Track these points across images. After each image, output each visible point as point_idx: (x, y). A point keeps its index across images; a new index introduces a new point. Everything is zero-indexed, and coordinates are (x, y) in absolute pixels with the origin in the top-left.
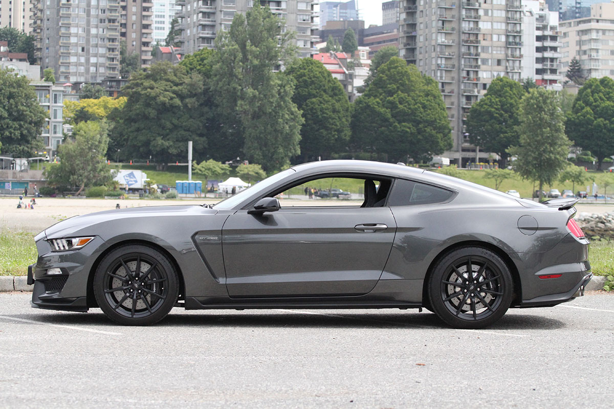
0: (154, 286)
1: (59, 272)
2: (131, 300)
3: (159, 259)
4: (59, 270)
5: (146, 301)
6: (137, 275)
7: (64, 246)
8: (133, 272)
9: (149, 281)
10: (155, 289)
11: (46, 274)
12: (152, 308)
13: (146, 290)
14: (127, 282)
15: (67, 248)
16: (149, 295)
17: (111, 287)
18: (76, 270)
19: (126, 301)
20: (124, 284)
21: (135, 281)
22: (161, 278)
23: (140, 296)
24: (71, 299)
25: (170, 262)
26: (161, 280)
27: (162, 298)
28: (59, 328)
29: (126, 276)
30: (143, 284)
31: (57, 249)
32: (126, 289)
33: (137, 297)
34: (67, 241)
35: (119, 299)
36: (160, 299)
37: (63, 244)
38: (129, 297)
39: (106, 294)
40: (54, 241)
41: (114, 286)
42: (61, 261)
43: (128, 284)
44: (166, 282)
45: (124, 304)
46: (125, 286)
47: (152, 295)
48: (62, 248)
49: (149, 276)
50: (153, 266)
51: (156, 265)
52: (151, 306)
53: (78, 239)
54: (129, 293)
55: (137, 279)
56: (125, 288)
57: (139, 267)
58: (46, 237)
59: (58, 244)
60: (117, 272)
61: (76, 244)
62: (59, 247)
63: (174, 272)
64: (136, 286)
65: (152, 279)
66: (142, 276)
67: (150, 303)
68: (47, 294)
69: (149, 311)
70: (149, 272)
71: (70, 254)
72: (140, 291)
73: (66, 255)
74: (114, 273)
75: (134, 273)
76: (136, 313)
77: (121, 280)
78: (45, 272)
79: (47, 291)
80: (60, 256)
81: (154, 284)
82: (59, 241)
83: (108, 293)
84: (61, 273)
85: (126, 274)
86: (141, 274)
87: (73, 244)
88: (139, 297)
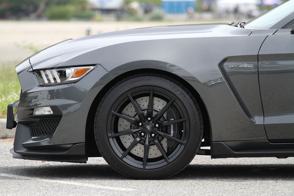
0: (172, 128)
1: (50, 112)
2: (142, 147)
3: (177, 93)
4: (49, 109)
5: (160, 147)
6: (150, 114)
7: (55, 79)
8: (144, 110)
9: (165, 122)
10: (172, 132)
11: (32, 114)
12: (169, 157)
13: (162, 133)
14: (136, 123)
15: (59, 81)
16: (165, 140)
17: (116, 130)
18: (71, 109)
19: (136, 148)
20: (133, 126)
21: (147, 122)
22: (180, 118)
23: (153, 141)
24: (64, 146)
25: (191, 98)
26: (180, 120)
27: (182, 144)
28: (51, 184)
29: (135, 116)
30: (157, 125)
31: (46, 82)
32: (135, 133)
33: (149, 142)
34: (59, 72)
35: (127, 145)
36: (179, 145)
37: (53, 76)
38: (139, 142)
39: (111, 140)
40: (42, 72)
41: (120, 129)
42: (52, 98)
43: (138, 126)
44: (187, 122)
45: (133, 152)
46: (134, 129)
47: (169, 139)
48: (52, 81)
49: (165, 115)
50: (170, 103)
51: (174, 101)
52: (168, 154)
53: (73, 69)
54: (139, 138)
55: (149, 119)
56: (134, 131)
57: (151, 104)
58: (32, 67)
59: (47, 76)
60: (124, 111)
61: (71, 76)
62: (48, 80)
63: (197, 110)
64: (148, 127)
65: (168, 119)
66: (156, 115)
67: (166, 149)
68: (33, 140)
69: (166, 161)
70: (165, 110)
71: (63, 89)
72: (153, 135)
73: (58, 90)
74: (120, 111)
75: (145, 112)
76: (148, 163)
77: (128, 120)
78: (30, 112)
79: (34, 136)
80: (50, 92)
81: (172, 126)
82: (48, 72)
83: (112, 138)
84: (52, 113)
85: (136, 113)
86: (155, 113)
87: (67, 75)
88: (152, 143)
